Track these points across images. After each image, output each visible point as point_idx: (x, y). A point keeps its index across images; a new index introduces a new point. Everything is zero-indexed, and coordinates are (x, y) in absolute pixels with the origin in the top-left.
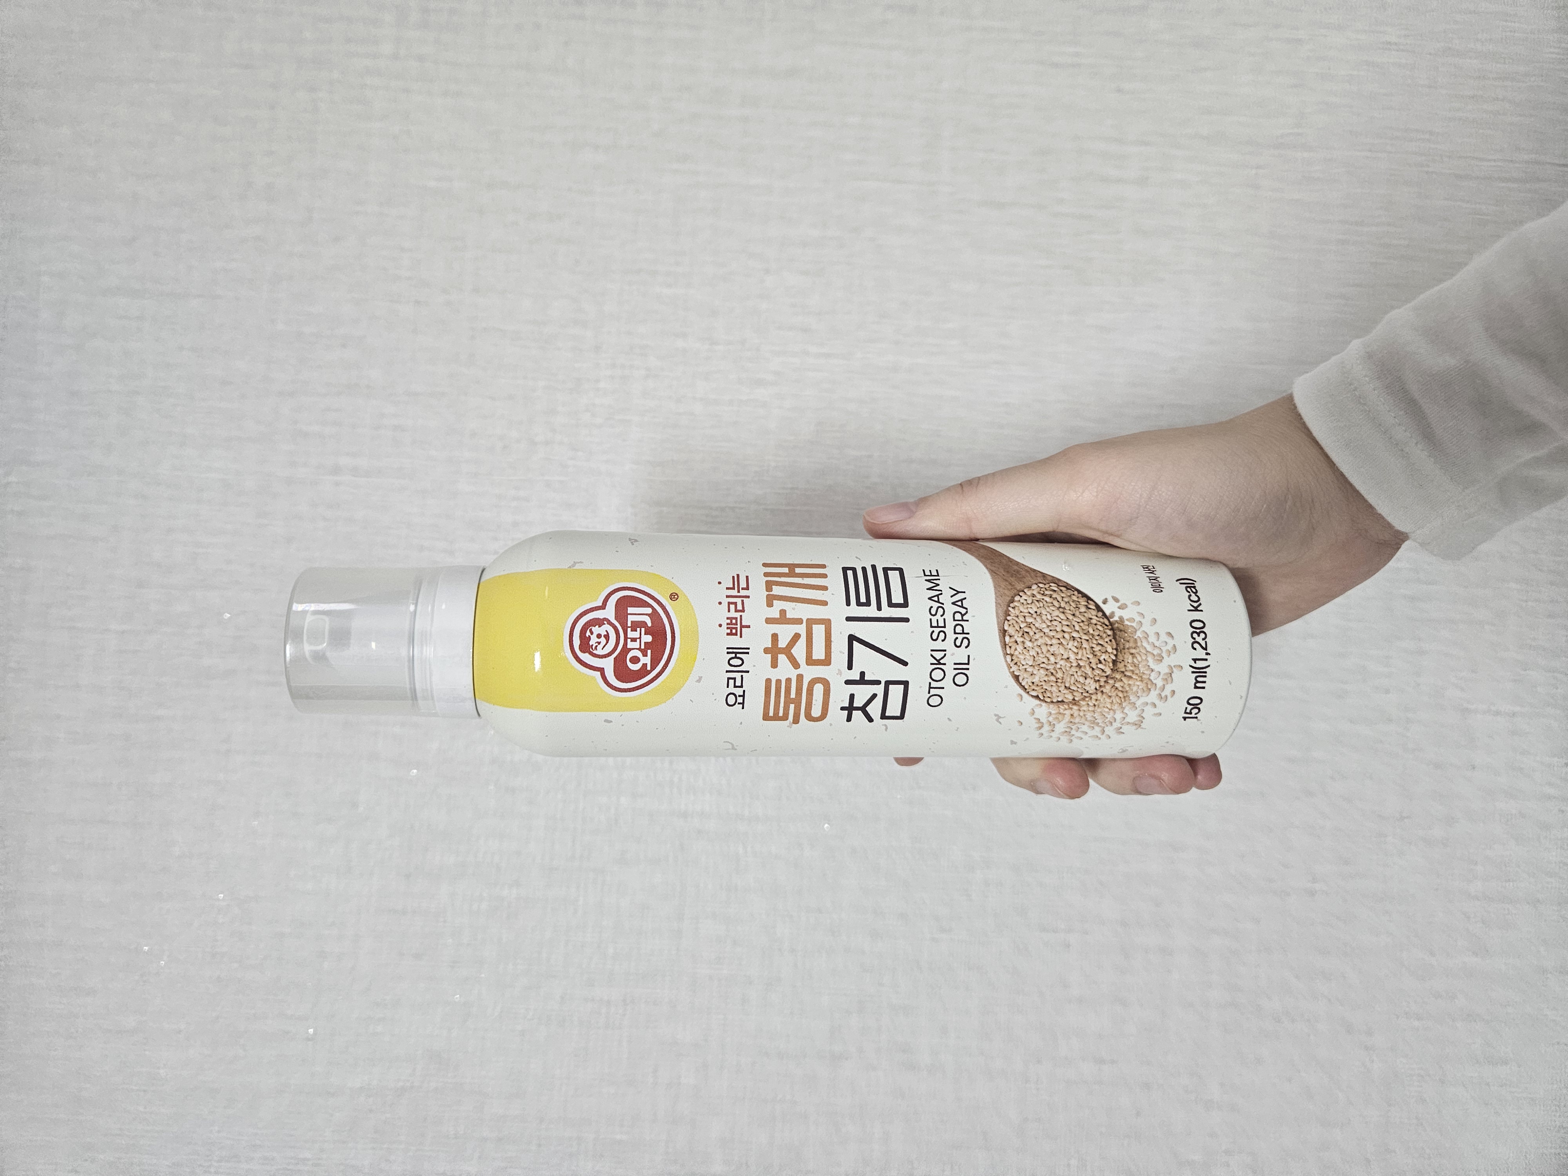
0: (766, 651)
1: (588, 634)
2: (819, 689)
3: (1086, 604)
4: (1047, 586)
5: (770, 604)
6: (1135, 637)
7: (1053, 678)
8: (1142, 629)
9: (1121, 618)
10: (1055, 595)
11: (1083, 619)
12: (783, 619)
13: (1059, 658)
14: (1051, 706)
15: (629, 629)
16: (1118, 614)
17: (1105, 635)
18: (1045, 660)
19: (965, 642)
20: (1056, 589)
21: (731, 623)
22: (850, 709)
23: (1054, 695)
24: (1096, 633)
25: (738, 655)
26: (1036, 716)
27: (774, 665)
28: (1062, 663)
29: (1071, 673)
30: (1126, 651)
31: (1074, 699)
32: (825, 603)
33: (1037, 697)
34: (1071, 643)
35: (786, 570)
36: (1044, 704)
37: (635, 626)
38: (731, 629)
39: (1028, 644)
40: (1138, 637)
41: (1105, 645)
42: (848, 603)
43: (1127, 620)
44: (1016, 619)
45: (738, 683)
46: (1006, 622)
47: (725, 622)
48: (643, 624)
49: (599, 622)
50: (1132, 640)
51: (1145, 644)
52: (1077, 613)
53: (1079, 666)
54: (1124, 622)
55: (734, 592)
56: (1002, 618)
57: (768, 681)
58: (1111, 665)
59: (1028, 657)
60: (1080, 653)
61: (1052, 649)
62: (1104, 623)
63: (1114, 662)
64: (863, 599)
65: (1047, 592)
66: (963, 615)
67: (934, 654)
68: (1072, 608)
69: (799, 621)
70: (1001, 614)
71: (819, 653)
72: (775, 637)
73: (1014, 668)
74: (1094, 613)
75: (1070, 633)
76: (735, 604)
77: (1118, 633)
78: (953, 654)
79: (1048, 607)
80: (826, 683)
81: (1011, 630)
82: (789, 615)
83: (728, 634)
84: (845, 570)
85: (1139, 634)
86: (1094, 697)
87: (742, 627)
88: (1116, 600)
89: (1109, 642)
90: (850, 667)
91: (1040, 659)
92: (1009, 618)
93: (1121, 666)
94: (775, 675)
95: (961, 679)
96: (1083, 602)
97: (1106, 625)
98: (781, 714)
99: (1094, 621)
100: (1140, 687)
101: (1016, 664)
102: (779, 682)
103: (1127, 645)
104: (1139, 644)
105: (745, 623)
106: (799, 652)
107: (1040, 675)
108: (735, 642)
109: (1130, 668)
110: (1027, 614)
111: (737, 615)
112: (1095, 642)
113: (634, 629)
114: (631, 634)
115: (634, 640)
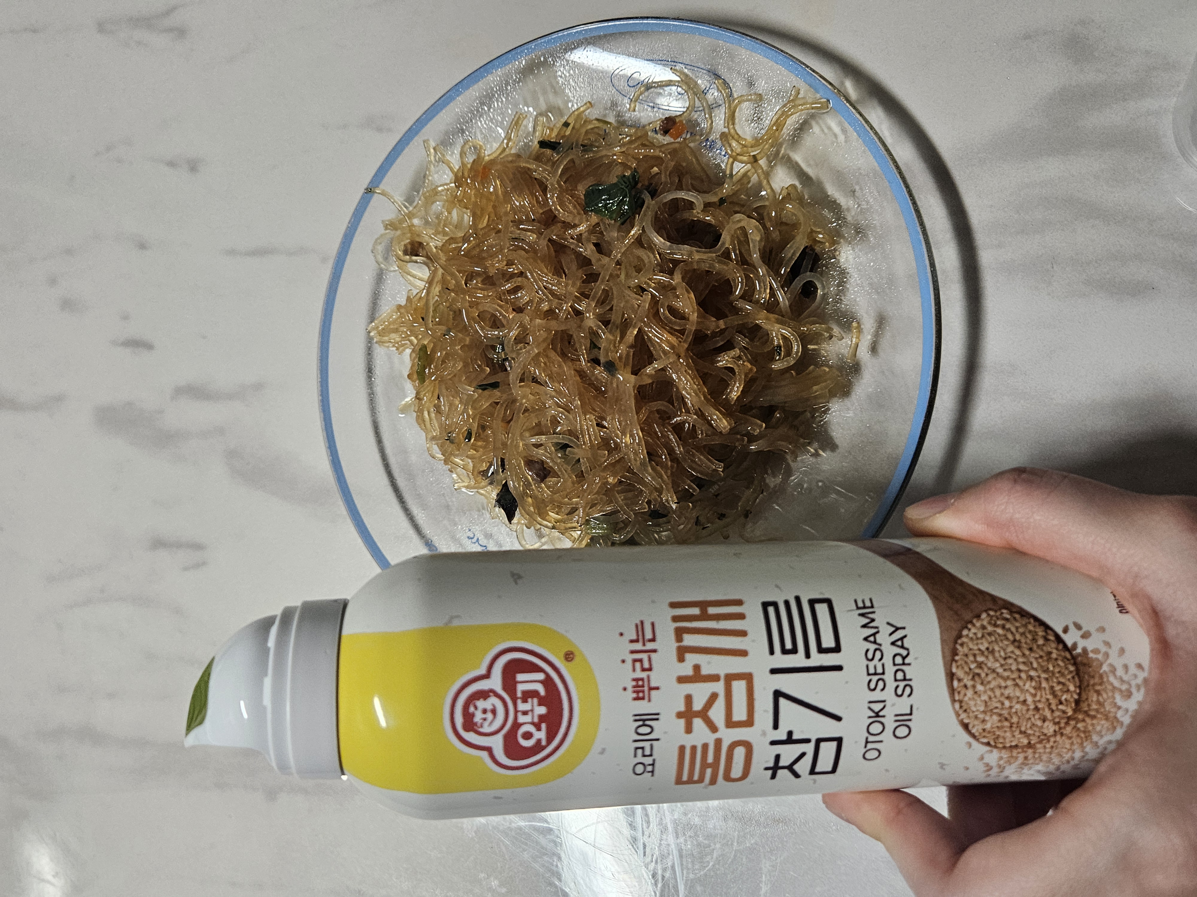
0: (680, 715)
1: (472, 709)
2: (740, 753)
3: (1044, 634)
4: (998, 613)
5: (681, 659)
6: (1102, 672)
7: (1007, 724)
8: (1109, 662)
9: (1085, 650)
10: (1008, 626)
11: (1041, 653)
12: (697, 676)
13: (1015, 701)
14: (1003, 751)
15: (519, 701)
16: (1082, 644)
17: (1066, 672)
18: (999, 705)
19: (908, 690)
20: (1008, 616)
21: (637, 686)
22: (775, 769)
23: (1007, 740)
24: (1057, 670)
25: (647, 723)
26: (986, 761)
27: (689, 729)
28: (1018, 706)
29: (1027, 716)
30: (1090, 687)
31: (1029, 743)
32: (743, 653)
33: (988, 744)
34: (1028, 684)
35: (696, 611)
36: (995, 750)
37: (528, 695)
38: (637, 692)
39: (980, 688)
40: (1105, 671)
41: (1067, 683)
42: (772, 652)
43: (1092, 651)
44: (965, 659)
45: (647, 752)
46: (954, 664)
47: (630, 684)
48: (534, 694)
49: (484, 695)
50: (1097, 676)
51: (1112, 679)
52: (1035, 647)
53: (1037, 709)
54: (1088, 654)
55: (638, 646)
56: (949, 658)
57: (682, 749)
58: (1073, 705)
59: (979, 702)
60: (1039, 694)
61: (1007, 692)
62: (1065, 658)
63: (1077, 702)
64: (789, 646)
65: (999, 622)
66: (904, 658)
67: (873, 706)
68: (1028, 641)
69: (715, 678)
70: (948, 654)
71: (740, 713)
72: (689, 699)
73: (963, 716)
74: (1053, 645)
75: (1026, 672)
76: (641, 661)
77: (1081, 668)
78: (893, 705)
79: (1002, 641)
80: (748, 746)
81: (960, 673)
82: (704, 671)
83: (635, 699)
84: (765, 605)
85: (1105, 668)
86: (1052, 739)
87: (651, 689)
88: (1078, 627)
89: (1071, 680)
90: (776, 726)
91: (995, 704)
92: (957, 658)
93: (1084, 706)
94: (689, 741)
95: (902, 731)
96: (1041, 632)
97: (1068, 660)
98: (696, 778)
99: (1054, 656)
100: (1105, 726)
101: (965, 711)
102: (694, 748)
103: (1092, 682)
104: (1105, 680)
105: (653, 684)
106: (717, 713)
107: (992, 721)
108: (643, 707)
109: (1094, 706)
110: (977, 652)
111: (644, 675)
112: (1055, 680)
113: (525, 701)
114: (522, 707)
115: (525, 713)
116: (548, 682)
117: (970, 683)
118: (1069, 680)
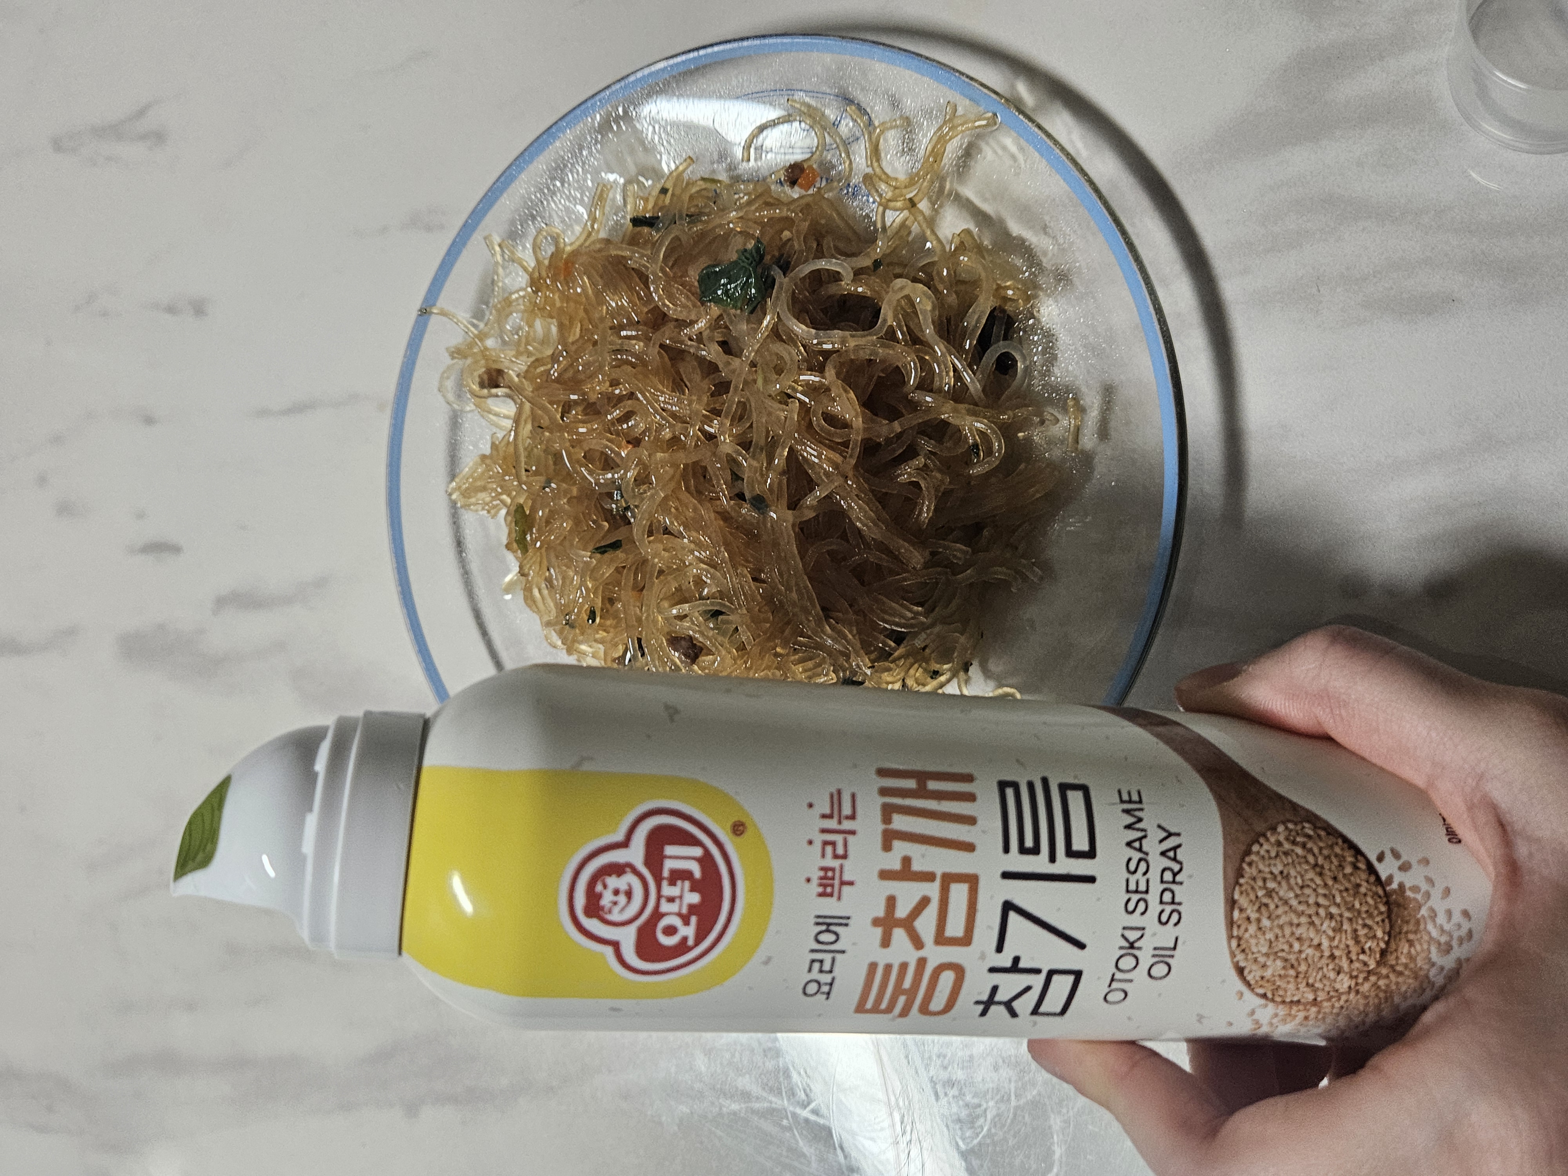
0: (876, 922)
1: (599, 888)
2: (947, 978)
3: (1353, 860)
4: (1299, 827)
5: (887, 847)
6: (1419, 916)
7: (1292, 972)
8: (1430, 903)
9: (1401, 886)
10: (1310, 845)
11: (1348, 885)
12: (906, 872)
13: (1307, 944)
14: (1281, 1007)
15: (665, 883)
16: (1399, 878)
17: (1376, 912)
18: (1286, 947)
19: (1175, 917)
20: (1311, 833)
21: (825, 878)
22: (988, 1004)
23: (1289, 993)
24: (1364, 909)
25: (832, 928)
26: (1255, 1017)
27: (886, 942)
28: (1310, 951)
29: (1319, 965)
30: (1403, 936)
31: (1315, 999)
32: (970, 847)
33: (1264, 996)
34: (1326, 924)
35: (911, 784)
36: (1271, 1005)
37: (677, 876)
38: (825, 886)
39: (1266, 923)
40: (1423, 916)
41: (1375, 927)
42: (1006, 850)
43: (1411, 889)
44: (1252, 883)
45: (827, 967)
46: (1237, 888)
47: (816, 875)
48: (685, 875)
49: (617, 869)
50: (1412, 922)
51: (1430, 927)
52: (1340, 876)
53: (1332, 957)
54: (1404, 892)
55: (832, 824)
56: (1232, 880)
57: (873, 967)
58: (1378, 956)
59: (1262, 941)
60: (1337, 938)
61: (1298, 932)
62: (1376, 894)
63: (1383, 953)
64: (1029, 843)
65: (1298, 839)
66: (1175, 875)
67: (1128, 934)
68: (1333, 868)
69: (929, 877)
70: (1231, 875)
71: (955, 927)
72: (891, 902)
73: (1240, 957)
74: (1364, 876)
75: (1327, 908)
76: (833, 844)
77: (1395, 910)
78: (1154, 934)
79: (1300, 863)
80: (959, 970)
81: (1243, 901)
82: (916, 867)
83: (821, 895)
84: (1003, 786)
85: (1424, 912)
86: (1344, 998)
87: (843, 883)
88: (1396, 855)
89: (1380, 923)
90: (1000, 949)
91: (1281, 945)
92: (1242, 881)
93: (1391, 959)
94: (883, 957)
95: (1160, 970)
96: (1350, 858)
97: (1380, 897)
98: (884, 1006)
99: (1363, 890)
101: (1243, 951)
102: (888, 967)
103: (1405, 929)
104: (1422, 927)
105: (846, 878)
106: (926, 924)
107: (1275, 967)
108: (830, 907)
109: (1403, 960)
110: (1269, 876)
111: (835, 864)
112: (1360, 922)
113: (672, 883)
114: (668, 890)
115: (671, 900)
116: (706, 861)
117: (1254, 916)
118: (1378, 923)
